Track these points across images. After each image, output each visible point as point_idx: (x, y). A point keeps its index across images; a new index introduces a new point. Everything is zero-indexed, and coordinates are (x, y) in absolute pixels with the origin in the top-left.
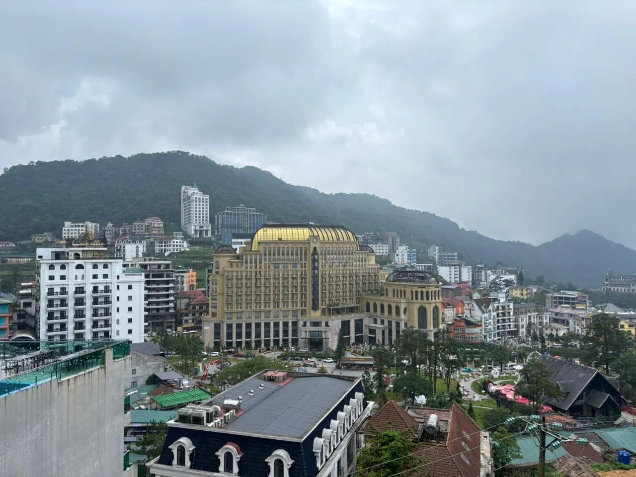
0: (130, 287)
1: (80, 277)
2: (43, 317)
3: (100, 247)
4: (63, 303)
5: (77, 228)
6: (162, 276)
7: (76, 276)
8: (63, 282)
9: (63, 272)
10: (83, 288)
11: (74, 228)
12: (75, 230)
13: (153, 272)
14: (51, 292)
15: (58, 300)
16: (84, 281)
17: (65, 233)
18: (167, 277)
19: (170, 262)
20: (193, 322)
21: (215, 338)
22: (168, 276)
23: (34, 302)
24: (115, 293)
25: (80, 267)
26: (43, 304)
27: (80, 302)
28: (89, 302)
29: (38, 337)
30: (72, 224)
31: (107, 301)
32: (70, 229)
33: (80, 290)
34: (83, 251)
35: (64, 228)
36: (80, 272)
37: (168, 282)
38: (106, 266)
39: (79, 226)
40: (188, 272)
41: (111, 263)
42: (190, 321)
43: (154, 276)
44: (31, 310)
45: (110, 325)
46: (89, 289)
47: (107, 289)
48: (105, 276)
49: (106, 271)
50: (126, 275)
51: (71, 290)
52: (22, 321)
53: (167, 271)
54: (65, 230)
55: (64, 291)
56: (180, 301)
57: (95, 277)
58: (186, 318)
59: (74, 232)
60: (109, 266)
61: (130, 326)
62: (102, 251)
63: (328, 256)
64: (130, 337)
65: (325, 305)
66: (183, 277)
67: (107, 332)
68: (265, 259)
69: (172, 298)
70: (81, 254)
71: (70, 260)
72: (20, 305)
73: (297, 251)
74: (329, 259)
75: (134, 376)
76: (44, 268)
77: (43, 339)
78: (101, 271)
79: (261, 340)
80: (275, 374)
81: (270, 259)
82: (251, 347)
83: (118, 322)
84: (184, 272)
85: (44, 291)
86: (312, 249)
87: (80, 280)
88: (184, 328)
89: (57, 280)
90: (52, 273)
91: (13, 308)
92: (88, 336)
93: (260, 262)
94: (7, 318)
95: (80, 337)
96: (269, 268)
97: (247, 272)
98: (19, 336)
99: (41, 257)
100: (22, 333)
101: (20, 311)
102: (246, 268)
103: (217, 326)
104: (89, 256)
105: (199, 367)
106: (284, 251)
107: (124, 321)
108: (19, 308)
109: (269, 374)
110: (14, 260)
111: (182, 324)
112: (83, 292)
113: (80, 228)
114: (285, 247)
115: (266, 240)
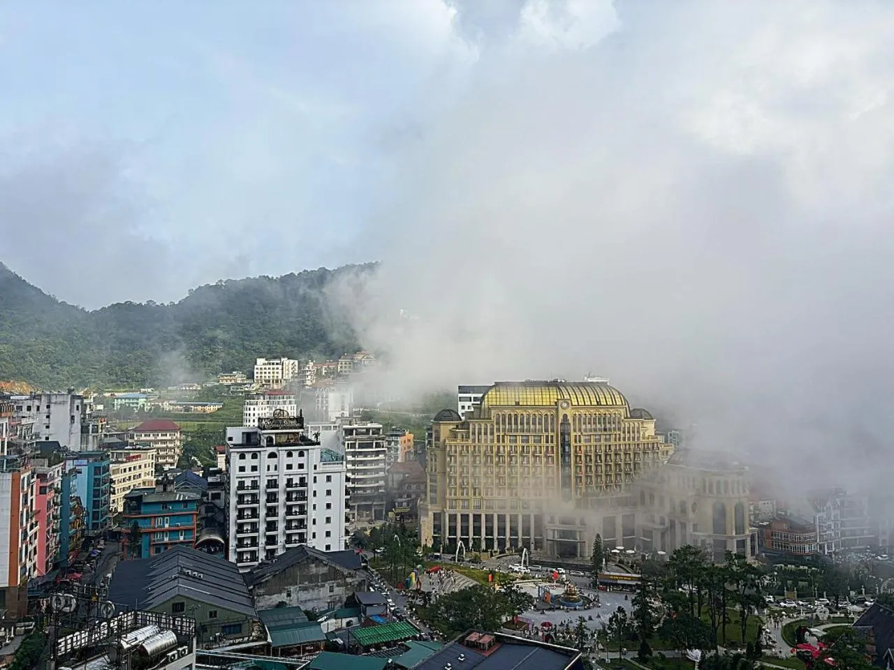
0: (329, 479)
1: (272, 468)
2: (233, 514)
3: (295, 428)
4: (255, 499)
5: (271, 366)
6: (370, 446)
7: (269, 467)
8: (255, 473)
9: (255, 462)
10: (275, 480)
11: (267, 367)
12: (269, 369)
13: (360, 440)
14: (241, 486)
15: (248, 495)
16: (276, 473)
17: (257, 373)
18: (376, 447)
19: (381, 426)
20: (408, 505)
21: (434, 533)
22: (378, 445)
23: (223, 493)
24: (312, 487)
25: (272, 455)
26: (233, 500)
27: (272, 497)
28: (282, 497)
29: (227, 541)
30: (267, 362)
31: (302, 496)
32: (263, 367)
33: (272, 484)
34: (276, 434)
35: (256, 367)
36: (273, 461)
37: (377, 453)
38: (301, 454)
39: (273, 364)
40: (404, 435)
41: (308, 450)
42: (405, 504)
43: (361, 446)
44: (220, 503)
45: (305, 527)
46: (282, 483)
47: (303, 482)
48: (301, 466)
49: (302, 460)
50: (324, 464)
51: (263, 484)
52: (210, 514)
53: (376, 439)
54: (257, 369)
55: (255, 485)
56: (393, 477)
57: (289, 467)
58: (399, 500)
59: (267, 371)
60: (305, 453)
61: (328, 527)
62: (298, 433)
63: (583, 427)
64: (328, 541)
65: (580, 494)
66: (397, 442)
67: (301, 535)
68: (498, 430)
69: (382, 474)
70: (274, 437)
71: (263, 447)
72: (208, 495)
73: (540, 419)
74: (585, 430)
75: (331, 594)
76: (235, 458)
77: (233, 543)
78: (296, 460)
79: (493, 539)
80: (480, 638)
81: (504, 430)
82: (480, 547)
83: (314, 522)
84: (399, 435)
85: (234, 484)
86: (561, 418)
87: (272, 471)
88: (397, 514)
89: (248, 472)
90: (242, 463)
91: (200, 502)
92: (281, 539)
93: (492, 433)
94: (195, 516)
95: (271, 540)
96: (503, 441)
97: (475, 447)
98: (206, 537)
99: (231, 439)
100: (211, 533)
101: (208, 503)
102: (474, 441)
103: (437, 517)
104: (284, 439)
105: (411, 578)
106: (522, 419)
107: (321, 520)
108: (208, 499)
109: (474, 637)
110: (199, 408)
111: (395, 508)
112: (276, 486)
113: (275, 366)
114: (525, 413)
115: (498, 403)
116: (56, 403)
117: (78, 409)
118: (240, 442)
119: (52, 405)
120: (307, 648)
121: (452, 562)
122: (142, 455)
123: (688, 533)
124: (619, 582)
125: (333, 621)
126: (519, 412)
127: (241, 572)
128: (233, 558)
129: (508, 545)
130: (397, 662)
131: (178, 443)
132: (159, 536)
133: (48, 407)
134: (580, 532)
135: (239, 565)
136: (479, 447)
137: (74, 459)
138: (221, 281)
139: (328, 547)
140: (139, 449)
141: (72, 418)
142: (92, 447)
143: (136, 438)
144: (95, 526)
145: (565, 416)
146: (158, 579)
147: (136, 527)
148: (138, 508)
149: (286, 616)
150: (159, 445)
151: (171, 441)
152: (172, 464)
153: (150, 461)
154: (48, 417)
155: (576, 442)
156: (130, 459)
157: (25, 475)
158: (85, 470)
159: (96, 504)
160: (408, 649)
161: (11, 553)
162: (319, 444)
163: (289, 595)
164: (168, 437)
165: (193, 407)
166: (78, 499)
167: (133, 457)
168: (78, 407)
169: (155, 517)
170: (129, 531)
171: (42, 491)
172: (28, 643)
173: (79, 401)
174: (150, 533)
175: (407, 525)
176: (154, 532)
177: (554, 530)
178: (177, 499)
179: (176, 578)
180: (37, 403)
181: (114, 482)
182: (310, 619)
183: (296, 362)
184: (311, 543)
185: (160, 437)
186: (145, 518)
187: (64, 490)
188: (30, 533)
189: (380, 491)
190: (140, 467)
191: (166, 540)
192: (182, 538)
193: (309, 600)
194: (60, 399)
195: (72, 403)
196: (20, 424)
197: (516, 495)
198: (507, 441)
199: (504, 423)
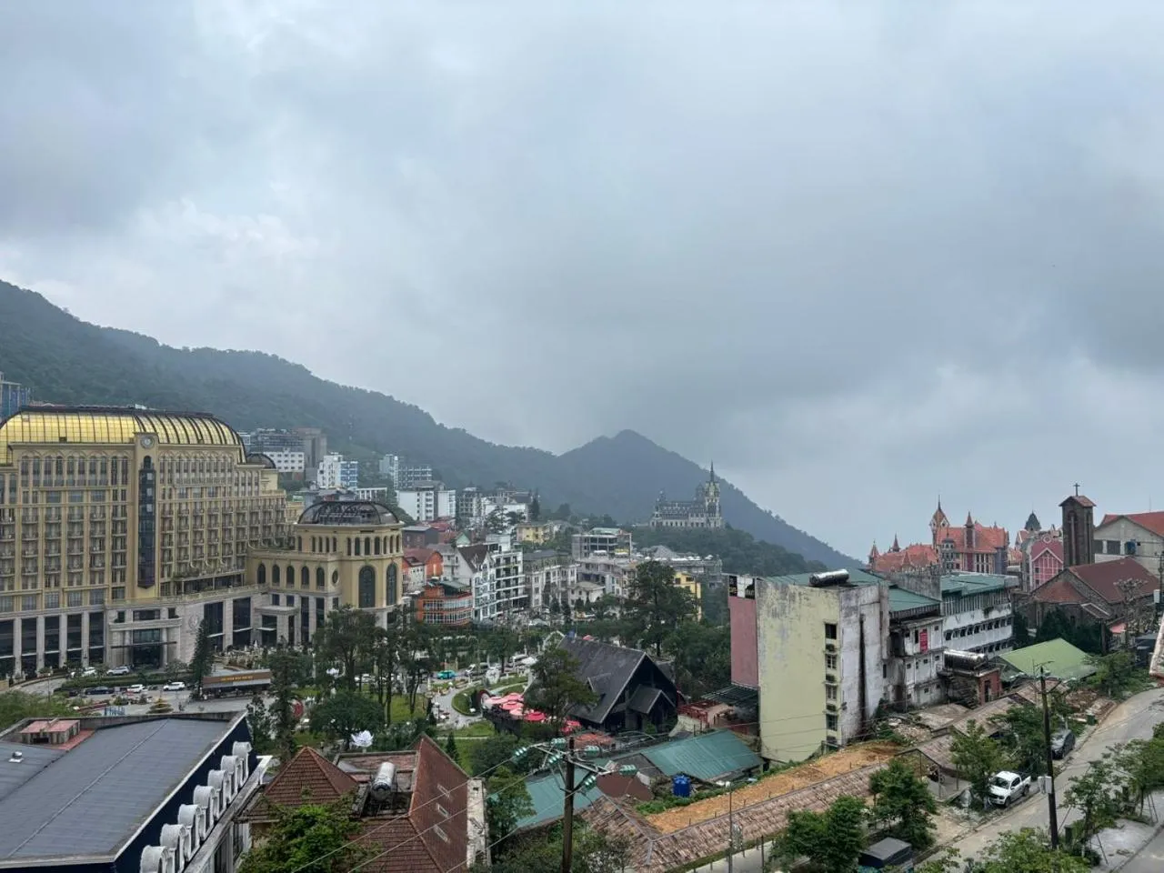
63: (177, 476)
65: (169, 575)
68: (25, 484)
73: (104, 465)
74: (179, 481)
79: (13, 660)
81: (36, 483)
86: (140, 461)
96: (35, 500)
106: (71, 465)
114: (76, 455)
115: (26, 440)
123: (326, 612)
124: (235, 684)
126: (66, 453)
129: (41, 665)
134: (168, 629)
145: (147, 459)
155: (164, 498)
177: (124, 632)
197: (57, 584)
198: (42, 499)
199: (36, 472)
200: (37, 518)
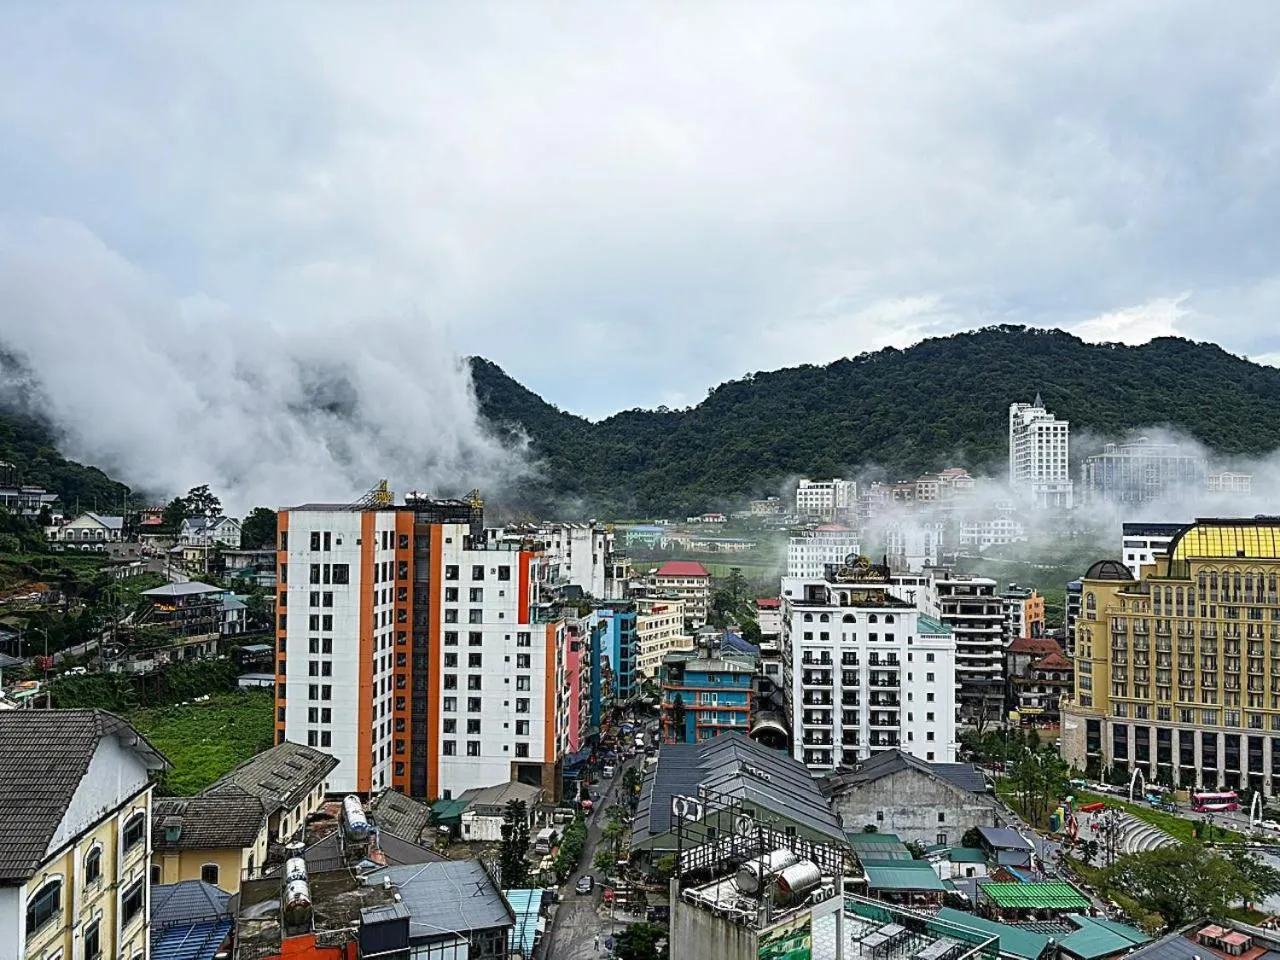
0: (930, 658)
1: (849, 637)
2: (797, 696)
3: (878, 582)
4: (826, 678)
5: (820, 491)
6: (979, 610)
7: (844, 635)
8: (825, 643)
9: (825, 627)
10: (854, 654)
11: (814, 491)
12: (817, 493)
13: (962, 601)
14: (807, 659)
15: (818, 672)
16: (855, 644)
17: (801, 499)
18: (988, 613)
19: (994, 582)
20: (1040, 703)
21: (1089, 750)
22: (991, 611)
23: (782, 666)
24: (905, 667)
25: (849, 619)
26: (797, 675)
27: (850, 678)
28: (864, 678)
29: (790, 731)
30: (812, 484)
31: (893, 680)
32: (809, 491)
33: (849, 658)
34: (852, 590)
35: (798, 491)
36: (849, 627)
37: (990, 623)
38: (890, 620)
39: (822, 487)
40: (1030, 597)
41: (899, 614)
42: (1035, 702)
43: (965, 610)
44: (778, 679)
45: (898, 723)
46: (863, 657)
47: (892, 660)
48: (890, 637)
49: (890, 628)
50: (922, 637)
51: (836, 657)
52: (765, 693)
53: (988, 601)
54: (800, 494)
55: (825, 658)
56: (1014, 659)
57: (873, 637)
58: (1026, 694)
59: (814, 497)
60: (895, 618)
61: (931, 727)
62: (882, 590)
64: (931, 747)
66: (1017, 607)
67: (892, 734)
68: (1203, 597)
69: (998, 654)
70: (848, 593)
71: (835, 606)
72: (761, 666)
75: (941, 824)
76: (797, 620)
77: (798, 735)
78: (881, 627)
79: (1194, 770)
80: (1224, 935)
81: (1214, 598)
82: (1172, 780)
83: (910, 718)
84: (1021, 598)
85: (798, 656)
87: (849, 641)
88: (1022, 715)
89: (817, 640)
90: (808, 627)
91: (752, 676)
92: (864, 737)
93: (1191, 602)
94: (748, 695)
95: (850, 737)
96: (1213, 614)
97: (1159, 622)
98: (764, 724)
99: (789, 593)
100: (768, 719)
101: (762, 678)
102: (1158, 611)
103: (1093, 726)
104: (863, 597)
105: (1058, 816)
106: (1249, 581)
107: (920, 717)
108: (761, 672)
109: (1213, 931)
110: (727, 546)
111: (1018, 704)
112: (854, 662)
113: (825, 490)
114: (1255, 571)
115: (1204, 554)
116: (576, 538)
117: (600, 547)
118: (802, 598)
119: (573, 541)
120: (917, 897)
121: (1124, 799)
122: (669, 606)
125: (946, 864)
126: (1244, 568)
127: (813, 775)
128: (799, 755)
130: (1063, 944)
131: (706, 592)
132: (705, 717)
133: (569, 543)
135: (809, 766)
136: (1168, 622)
137: (599, 608)
138: (748, 375)
139: (930, 756)
140: (665, 599)
141: (595, 556)
142: (617, 594)
143: (658, 584)
144: (624, 694)
146: (715, 774)
147: (678, 701)
148: (679, 677)
149: (880, 846)
150: (685, 594)
151: (699, 590)
152: (701, 620)
153: (679, 615)
154: (569, 555)
156: (656, 611)
157: (559, 628)
158: (610, 622)
159: (624, 667)
160: (1076, 926)
161: (547, 722)
162: (913, 606)
163: (880, 817)
164: (696, 585)
165: (719, 544)
166: (607, 658)
167: (660, 609)
168: (600, 543)
169: (701, 692)
170: (671, 706)
171: (574, 647)
172: (569, 834)
173: (602, 536)
174: (695, 711)
175: (1040, 733)
176: (700, 711)
178: (726, 669)
179: (738, 776)
180: (556, 538)
181: (639, 640)
182: (915, 857)
183: (854, 484)
184: (905, 746)
185: (685, 584)
186: (688, 691)
187: (594, 646)
188: (564, 697)
189: (995, 678)
190: (667, 621)
191: (715, 722)
192: (733, 722)
193: (909, 828)
194: (581, 534)
195: (594, 539)
196: (547, 564)
197: (1237, 702)
198: (1220, 615)
199: (1214, 587)
200: (1215, 633)
